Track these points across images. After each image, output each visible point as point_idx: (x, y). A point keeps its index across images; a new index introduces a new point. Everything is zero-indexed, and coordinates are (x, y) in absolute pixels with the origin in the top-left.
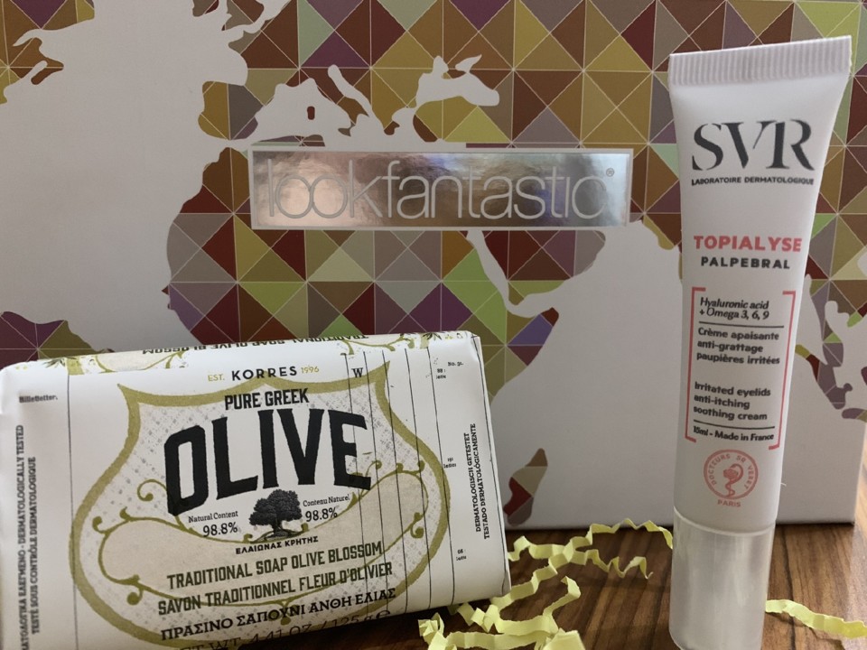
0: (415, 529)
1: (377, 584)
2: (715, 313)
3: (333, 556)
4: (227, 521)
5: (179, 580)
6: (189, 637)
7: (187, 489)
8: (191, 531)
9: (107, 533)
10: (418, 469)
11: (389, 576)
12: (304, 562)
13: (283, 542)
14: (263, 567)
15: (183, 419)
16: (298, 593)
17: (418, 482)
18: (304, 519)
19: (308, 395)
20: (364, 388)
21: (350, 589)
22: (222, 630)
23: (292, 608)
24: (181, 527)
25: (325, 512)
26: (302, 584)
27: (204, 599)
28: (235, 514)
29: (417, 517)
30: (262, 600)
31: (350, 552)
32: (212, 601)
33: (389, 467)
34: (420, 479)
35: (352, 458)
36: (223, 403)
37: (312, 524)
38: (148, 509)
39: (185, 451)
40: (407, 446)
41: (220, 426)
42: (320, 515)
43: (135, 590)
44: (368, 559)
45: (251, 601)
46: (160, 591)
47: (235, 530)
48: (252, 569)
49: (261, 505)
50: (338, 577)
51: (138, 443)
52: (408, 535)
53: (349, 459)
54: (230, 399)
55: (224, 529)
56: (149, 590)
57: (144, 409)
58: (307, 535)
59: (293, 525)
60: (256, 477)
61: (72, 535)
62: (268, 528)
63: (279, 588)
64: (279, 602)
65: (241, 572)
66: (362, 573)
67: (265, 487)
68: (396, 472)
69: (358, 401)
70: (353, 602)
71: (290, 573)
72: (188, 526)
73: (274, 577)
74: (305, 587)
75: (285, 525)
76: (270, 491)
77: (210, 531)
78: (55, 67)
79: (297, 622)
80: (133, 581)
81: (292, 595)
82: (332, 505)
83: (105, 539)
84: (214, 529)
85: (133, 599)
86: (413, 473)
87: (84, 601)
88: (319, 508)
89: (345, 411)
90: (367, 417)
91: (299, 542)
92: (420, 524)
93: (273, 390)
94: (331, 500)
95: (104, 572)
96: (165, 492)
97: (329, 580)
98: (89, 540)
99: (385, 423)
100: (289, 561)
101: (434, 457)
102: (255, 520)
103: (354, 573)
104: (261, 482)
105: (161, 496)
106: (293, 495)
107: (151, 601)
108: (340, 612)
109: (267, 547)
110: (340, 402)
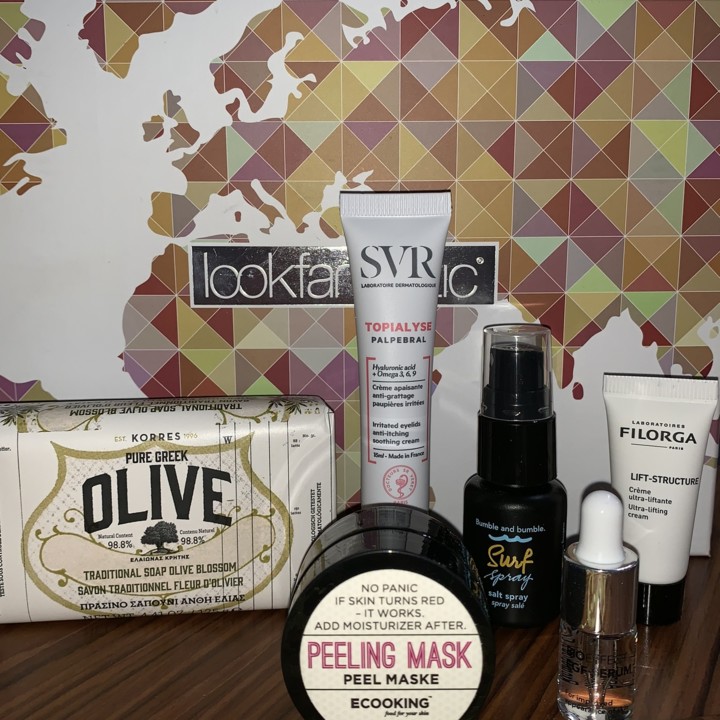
0: (263, 556)
1: (231, 591)
2: (383, 374)
3: (200, 569)
4: (125, 539)
5: (92, 575)
6: (98, 609)
7: (98, 516)
8: (100, 544)
9: (45, 540)
10: (269, 514)
11: (241, 587)
12: (178, 571)
13: (164, 557)
14: (149, 572)
15: (96, 469)
16: (173, 591)
17: (269, 524)
18: (180, 543)
19: (187, 456)
20: (232, 452)
21: (211, 592)
22: (120, 608)
23: (169, 601)
24: (93, 541)
25: (195, 539)
26: (176, 586)
27: (108, 589)
28: (131, 535)
29: (266, 548)
30: (148, 593)
31: (212, 568)
32: (114, 590)
33: (245, 511)
34: (271, 522)
35: (218, 503)
36: (125, 458)
37: (185, 546)
38: (71, 528)
39: (97, 490)
40: (263, 497)
41: (122, 475)
42: (192, 541)
43: (64, 578)
44: (226, 573)
45: (139, 593)
46: (79, 580)
47: (131, 546)
48: (141, 572)
49: (149, 531)
50: (202, 584)
51: (65, 483)
52: (257, 560)
53: (216, 503)
54: (129, 456)
55: (123, 544)
56: (72, 578)
57: (69, 460)
58: (181, 553)
59: (172, 546)
60: (147, 512)
61: (23, 540)
62: (154, 547)
63: (159, 587)
64: (160, 596)
65: (134, 574)
66: (221, 583)
67: (153, 519)
68: (252, 515)
69: (227, 462)
70: (213, 601)
71: (167, 577)
72: (98, 541)
73: (157, 579)
74: (178, 587)
75: (166, 545)
76: (156, 521)
77: (114, 545)
78: (35, 181)
79: (172, 609)
80: (62, 572)
81: (169, 592)
82: (201, 535)
83: (43, 545)
84: (116, 544)
85: (62, 584)
86: (266, 517)
87: (31, 581)
88: (192, 536)
89: (215, 468)
90: (232, 474)
91: (175, 558)
92: (268, 553)
93: (162, 450)
94: (200, 531)
95: (43, 565)
96: (82, 517)
97: (196, 585)
98: (34, 544)
99: (246, 479)
100: (168, 570)
101: (283, 506)
102: (145, 540)
103: (215, 582)
104: (150, 515)
105: (80, 520)
106: (173, 526)
107: (73, 586)
108: (203, 606)
109: (152, 559)
110: (211, 462)
